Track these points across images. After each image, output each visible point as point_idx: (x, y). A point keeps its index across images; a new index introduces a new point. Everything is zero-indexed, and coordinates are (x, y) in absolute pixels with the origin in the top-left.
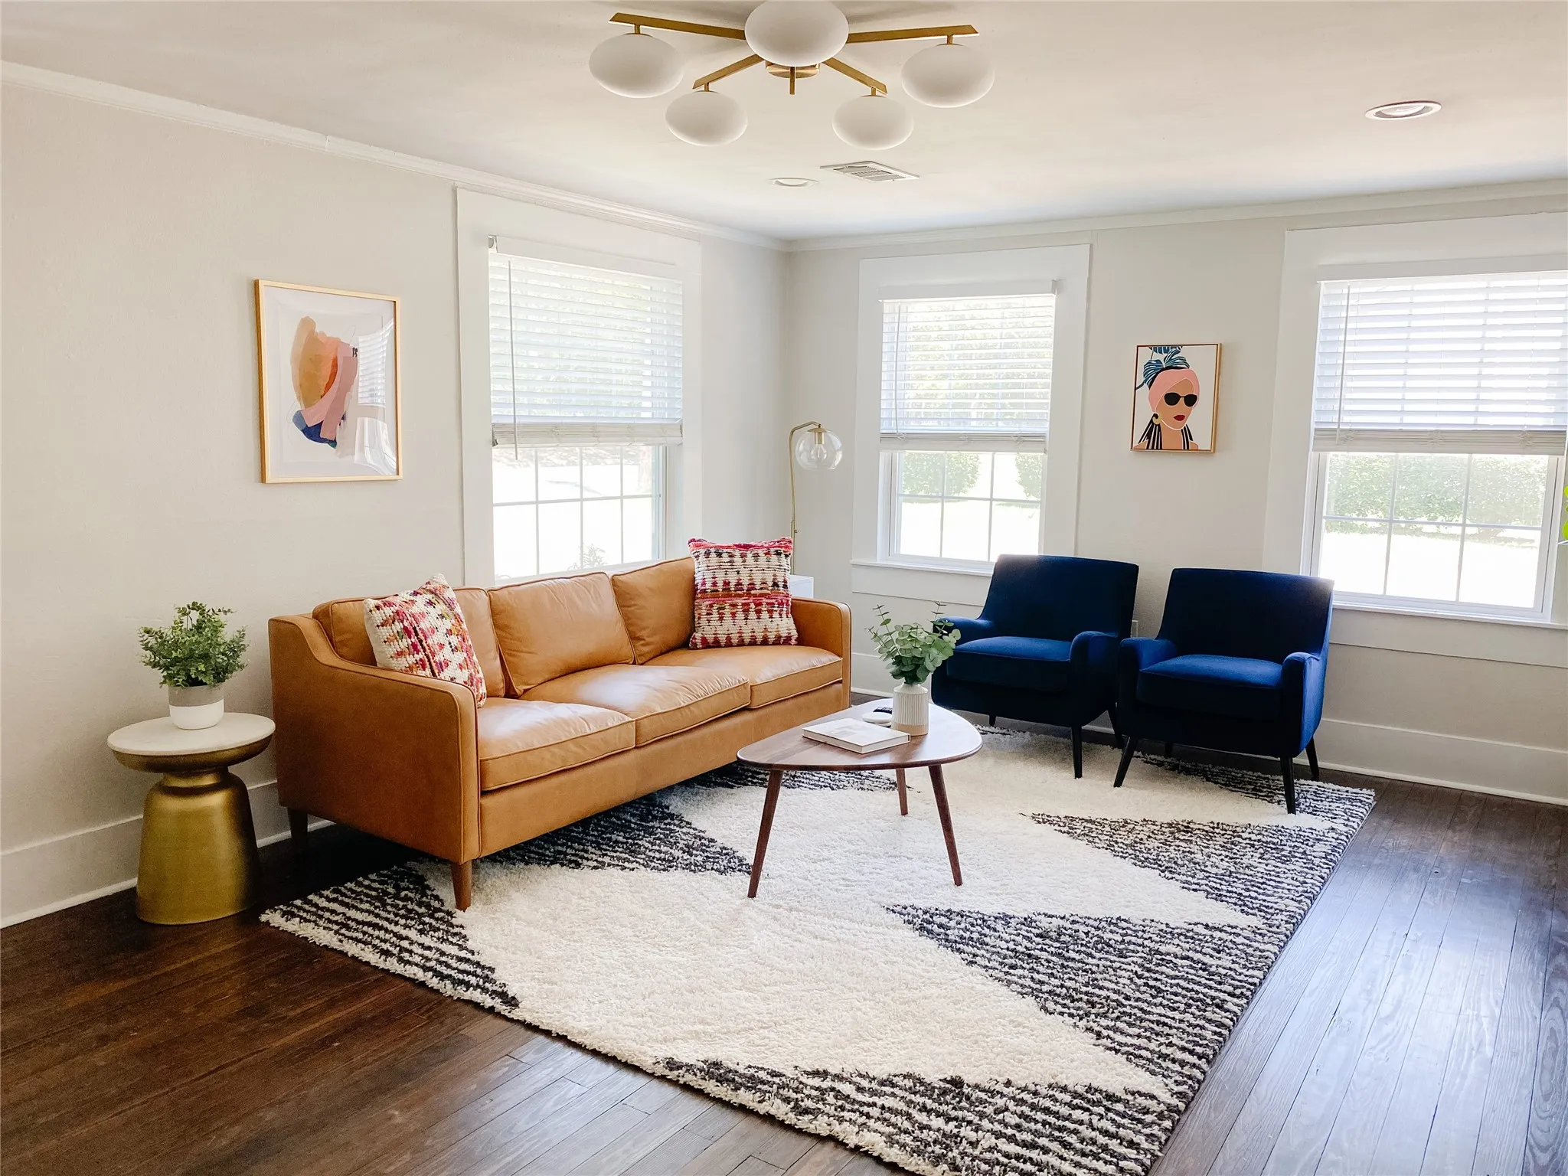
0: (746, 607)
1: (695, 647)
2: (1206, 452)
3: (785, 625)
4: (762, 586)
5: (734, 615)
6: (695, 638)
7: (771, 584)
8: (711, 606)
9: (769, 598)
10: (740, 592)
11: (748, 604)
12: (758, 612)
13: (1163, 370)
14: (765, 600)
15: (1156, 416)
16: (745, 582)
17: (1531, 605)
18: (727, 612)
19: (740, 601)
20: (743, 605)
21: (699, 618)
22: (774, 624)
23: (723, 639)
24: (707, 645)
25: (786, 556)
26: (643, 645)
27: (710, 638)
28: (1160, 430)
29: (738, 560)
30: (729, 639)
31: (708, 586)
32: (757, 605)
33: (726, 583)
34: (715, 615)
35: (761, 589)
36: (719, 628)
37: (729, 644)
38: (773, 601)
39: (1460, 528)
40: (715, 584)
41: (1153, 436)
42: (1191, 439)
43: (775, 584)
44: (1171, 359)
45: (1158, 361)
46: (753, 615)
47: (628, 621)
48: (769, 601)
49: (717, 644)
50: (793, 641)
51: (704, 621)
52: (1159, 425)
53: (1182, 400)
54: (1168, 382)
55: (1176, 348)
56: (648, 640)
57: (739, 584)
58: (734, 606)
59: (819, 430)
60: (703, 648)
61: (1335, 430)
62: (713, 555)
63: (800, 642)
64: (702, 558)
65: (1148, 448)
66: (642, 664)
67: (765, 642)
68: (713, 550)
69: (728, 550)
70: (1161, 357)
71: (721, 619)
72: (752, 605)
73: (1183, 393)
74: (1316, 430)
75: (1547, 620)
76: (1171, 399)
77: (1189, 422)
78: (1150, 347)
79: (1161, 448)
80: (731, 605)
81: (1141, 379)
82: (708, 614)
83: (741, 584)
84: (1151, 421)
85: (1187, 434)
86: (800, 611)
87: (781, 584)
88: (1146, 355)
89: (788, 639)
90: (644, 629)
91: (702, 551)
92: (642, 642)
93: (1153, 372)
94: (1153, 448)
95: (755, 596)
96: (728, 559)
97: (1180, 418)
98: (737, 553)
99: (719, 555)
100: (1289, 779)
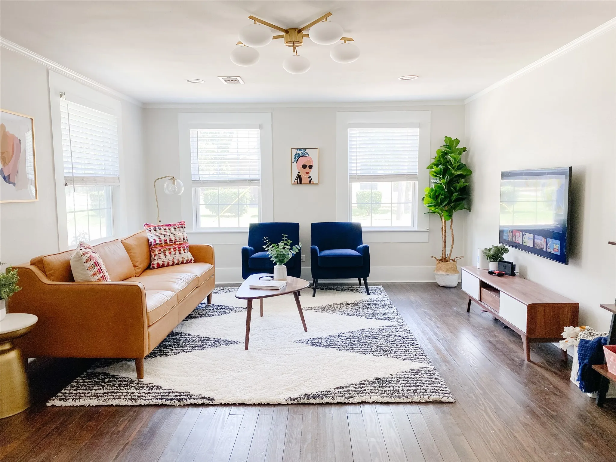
0: (175, 249)
1: (154, 268)
2: (317, 184)
3: (188, 256)
4: (180, 240)
5: (170, 253)
6: (153, 264)
7: (182, 239)
8: (160, 250)
9: (183, 245)
10: (171, 243)
11: (175, 248)
12: (180, 251)
13: (301, 157)
14: (181, 246)
15: (299, 172)
16: (173, 239)
17: (410, 225)
18: (167, 252)
19: (172, 247)
20: (174, 248)
21: (155, 256)
22: (186, 255)
23: (166, 264)
24: (159, 267)
25: (185, 228)
26: (138, 269)
27: (161, 264)
28: (301, 177)
29: (168, 230)
30: (168, 263)
31: (157, 242)
32: (179, 248)
33: (165, 240)
34: (162, 254)
35: (180, 241)
36: (164, 259)
37: (168, 265)
38: (184, 246)
39: (390, 204)
40: (160, 241)
41: (299, 179)
42: (312, 180)
43: (184, 239)
44: (303, 153)
45: (299, 154)
46: (177, 252)
47: (132, 258)
48: (183, 246)
49: (163, 266)
50: (193, 261)
51: (157, 257)
52: (301, 175)
53: (308, 167)
54: (303, 161)
55: (305, 149)
56: (139, 266)
57: (170, 240)
58: (170, 249)
59: (173, 179)
60: (157, 268)
61: (356, 176)
62: (157, 229)
63: (195, 261)
64: (152, 231)
65: (297, 183)
66: (138, 276)
67: (182, 263)
68: (157, 227)
69: (163, 227)
70: (300, 152)
71: (165, 255)
72: (177, 248)
73: (308, 165)
74: (350, 176)
75: (416, 229)
76: (304, 166)
77: (310, 174)
78: (296, 149)
79: (302, 183)
80: (168, 249)
81: (293, 160)
82: (159, 254)
83: (172, 240)
84: (298, 174)
85: (310, 179)
86: (193, 249)
87: (186, 239)
88: (295, 152)
89: (191, 260)
90: (138, 262)
91: (152, 228)
92: (138, 267)
93: (297, 158)
94: (299, 183)
95: (177, 244)
96: (164, 231)
97: (307, 173)
98: (166, 227)
99: (160, 229)
100: (366, 284)
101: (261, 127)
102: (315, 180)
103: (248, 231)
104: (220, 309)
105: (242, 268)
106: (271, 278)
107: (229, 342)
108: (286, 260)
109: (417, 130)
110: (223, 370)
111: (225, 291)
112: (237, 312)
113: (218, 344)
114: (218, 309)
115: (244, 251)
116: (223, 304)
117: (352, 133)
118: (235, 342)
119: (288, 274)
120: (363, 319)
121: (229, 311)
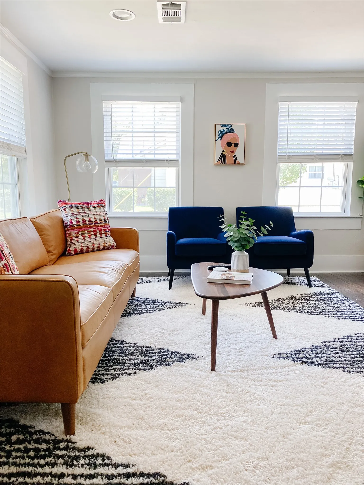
0: (95, 232)
1: (70, 255)
2: (242, 165)
3: (110, 240)
4: (101, 222)
5: (90, 236)
6: (69, 250)
7: (103, 220)
8: (78, 233)
9: (104, 227)
10: (91, 225)
11: (96, 231)
12: (101, 234)
13: (226, 133)
14: (103, 228)
15: (223, 151)
16: (93, 220)
18: (86, 235)
19: (92, 230)
20: (94, 231)
21: (71, 240)
22: (108, 239)
23: (85, 249)
24: (76, 253)
25: (105, 207)
26: (52, 255)
27: (79, 249)
28: (225, 156)
29: (86, 209)
30: (88, 249)
31: (74, 223)
32: (100, 231)
33: (84, 221)
34: (81, 237)
35: (100, 223)
36: (83, 244)
37: (87, 251)
38: (106, 228)
40: (78, 222)
41: (223, 159)
42: (237, 160)
43: (105, 221)
44: (228, 129)
45: (224, 130)
46: (98, 236)
47: (45, 242)
48: (104, 229)
49: (82, 252)
50: (115, 247)
51: (74, 241)
53: (233, 145)
54: (227, 138)
55: (230, 125)
56: (54, 252)
57: (90, 221)
58: (89, 232)
59: (86, 155)
60: (74, 255)
61: (285, 155)
62: (74, 208)
63: (118, 247)
64: (68, 209)
65: (221, 164)
66: (52, 265)
67: (104, 249)
68: (73, 205)
69: (81, 205)
70: (225, 128)
71: (84, 239)
72: (98, 231)
73: (233, 143)
74: (279, 155)
75: (348, 215)
76: (229, 144)
77: (236, 153)
78: (220, 124)
79: (226, 164)
80: (88, 232)
81: (217, 137)
82: (76, 237)
83: (91, 221)
84: (222, 153)
85: (235, 158)
86: (115, 233)
87: (107, 220)
88: (219, 128)
89: (113, 246)
90: (51, 246)
91: (68, 206)
92: (51, 253)
93: (222, 134)
94: (223, 164)
95: (98, 226)
96: (82, 210)
97: (233, 152)
98: (84, 206)
99: (77, 207)
100: (307, 275)
101: (182, 99)
102: (240, 160)
103: (168, 216)
104: (148, 304)
105: (166, 256)
106: (227, 269)
107: (183, 355)
108: (248, 247)
109: (355, 105)
111: (145, 281)
112: (171, 308)
113: (169, 360)
114: (147, 304)
115: (169, 235)
116: (150, 297)
117: (283, 106)
118: (191, 355)
121: (160, 307)
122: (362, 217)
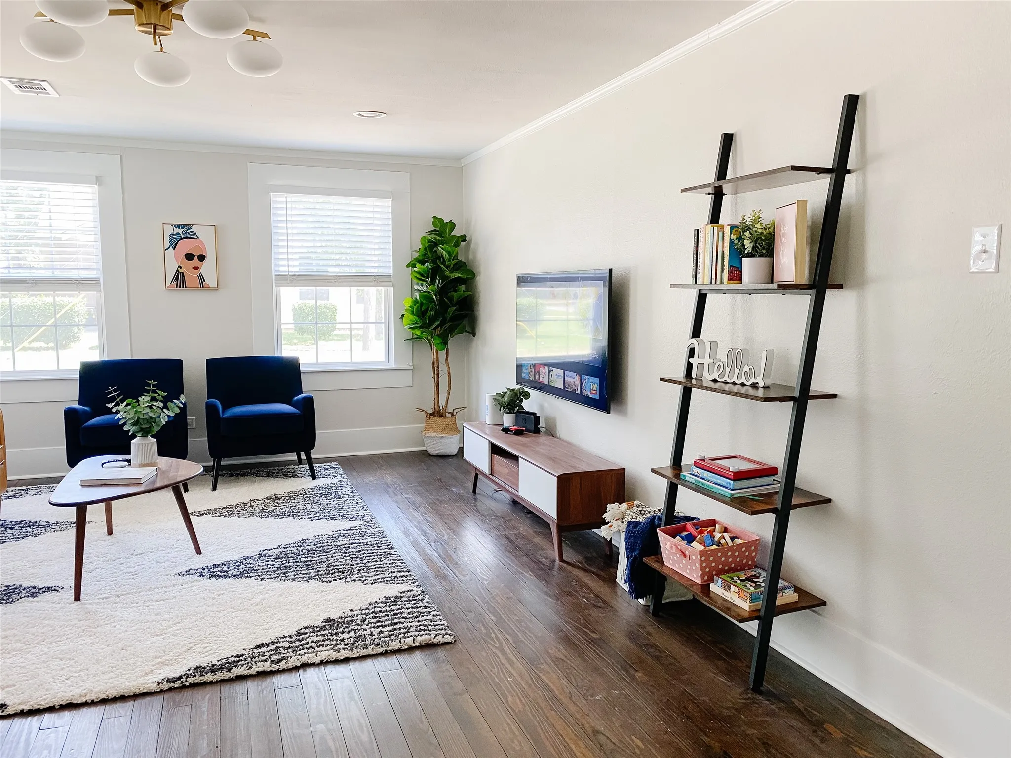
2: (216, 289)
13: (182, 239)
15: (180, 267)
17: (383, 359)
28: (183, 276)
39: (349, 325)
41: (179, 279)
42: (204, 281)
44: (186, 233)
45: (178, 234)
52: (183, 273)
53: (196, 258)
54: (185, 246)
55: (189, 226)
61: (287, 275)
65: (177, 287)
70: (180, 231)
73: (197, 254)
74: (276, 275)
75: (393, 365)
76: (189, 257)
77: (202, 271)
78: (172, 224)
79: (186, 287)
81: (167, 244)
84: (177, 270)
85: (202, 279)
88: (169, 230)
93: (175, 241)
94: (180, 287)
97: (196, 268)
100: (310, 462)
101: (98, 181)
102: (210, 281)
103: (78, 376)
104: (20, 528)
105: (64, 447)
106: (126, 463)
107: (39, 589)
108: (156, 429)
109: (389, 202)
110: (26, 645)
111: (32, 492)
112: (57, 531)
113: (14, 596)
114: (17, 529)
115: (70, 414)
116: (27, 519)
117: (278, 200)
118: (54, 588)
119: (161, 454)
120: (306, 521)
121: (39, 531)
122: (412, 367)
